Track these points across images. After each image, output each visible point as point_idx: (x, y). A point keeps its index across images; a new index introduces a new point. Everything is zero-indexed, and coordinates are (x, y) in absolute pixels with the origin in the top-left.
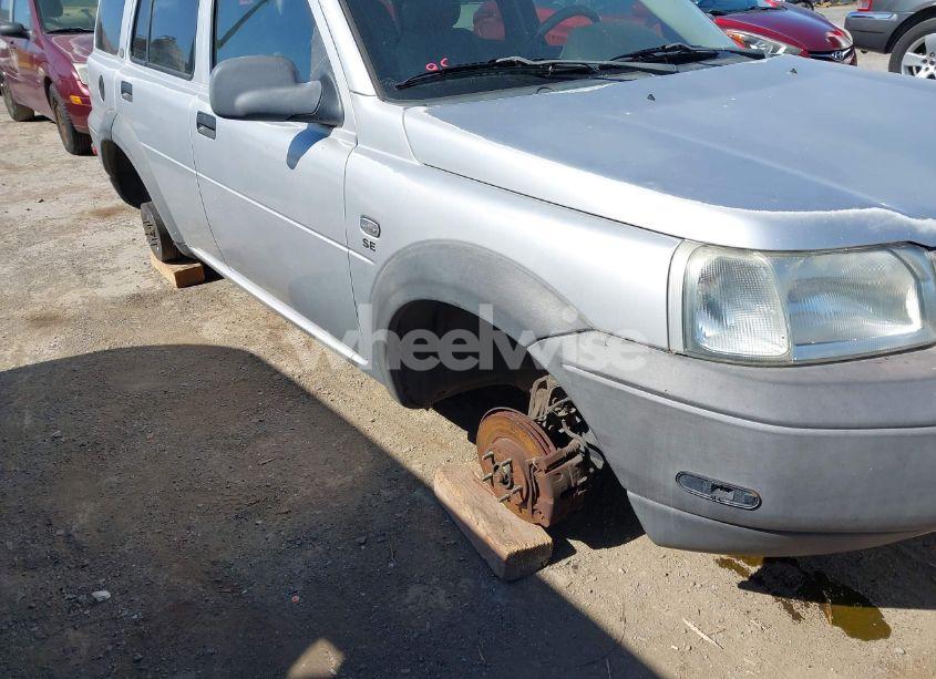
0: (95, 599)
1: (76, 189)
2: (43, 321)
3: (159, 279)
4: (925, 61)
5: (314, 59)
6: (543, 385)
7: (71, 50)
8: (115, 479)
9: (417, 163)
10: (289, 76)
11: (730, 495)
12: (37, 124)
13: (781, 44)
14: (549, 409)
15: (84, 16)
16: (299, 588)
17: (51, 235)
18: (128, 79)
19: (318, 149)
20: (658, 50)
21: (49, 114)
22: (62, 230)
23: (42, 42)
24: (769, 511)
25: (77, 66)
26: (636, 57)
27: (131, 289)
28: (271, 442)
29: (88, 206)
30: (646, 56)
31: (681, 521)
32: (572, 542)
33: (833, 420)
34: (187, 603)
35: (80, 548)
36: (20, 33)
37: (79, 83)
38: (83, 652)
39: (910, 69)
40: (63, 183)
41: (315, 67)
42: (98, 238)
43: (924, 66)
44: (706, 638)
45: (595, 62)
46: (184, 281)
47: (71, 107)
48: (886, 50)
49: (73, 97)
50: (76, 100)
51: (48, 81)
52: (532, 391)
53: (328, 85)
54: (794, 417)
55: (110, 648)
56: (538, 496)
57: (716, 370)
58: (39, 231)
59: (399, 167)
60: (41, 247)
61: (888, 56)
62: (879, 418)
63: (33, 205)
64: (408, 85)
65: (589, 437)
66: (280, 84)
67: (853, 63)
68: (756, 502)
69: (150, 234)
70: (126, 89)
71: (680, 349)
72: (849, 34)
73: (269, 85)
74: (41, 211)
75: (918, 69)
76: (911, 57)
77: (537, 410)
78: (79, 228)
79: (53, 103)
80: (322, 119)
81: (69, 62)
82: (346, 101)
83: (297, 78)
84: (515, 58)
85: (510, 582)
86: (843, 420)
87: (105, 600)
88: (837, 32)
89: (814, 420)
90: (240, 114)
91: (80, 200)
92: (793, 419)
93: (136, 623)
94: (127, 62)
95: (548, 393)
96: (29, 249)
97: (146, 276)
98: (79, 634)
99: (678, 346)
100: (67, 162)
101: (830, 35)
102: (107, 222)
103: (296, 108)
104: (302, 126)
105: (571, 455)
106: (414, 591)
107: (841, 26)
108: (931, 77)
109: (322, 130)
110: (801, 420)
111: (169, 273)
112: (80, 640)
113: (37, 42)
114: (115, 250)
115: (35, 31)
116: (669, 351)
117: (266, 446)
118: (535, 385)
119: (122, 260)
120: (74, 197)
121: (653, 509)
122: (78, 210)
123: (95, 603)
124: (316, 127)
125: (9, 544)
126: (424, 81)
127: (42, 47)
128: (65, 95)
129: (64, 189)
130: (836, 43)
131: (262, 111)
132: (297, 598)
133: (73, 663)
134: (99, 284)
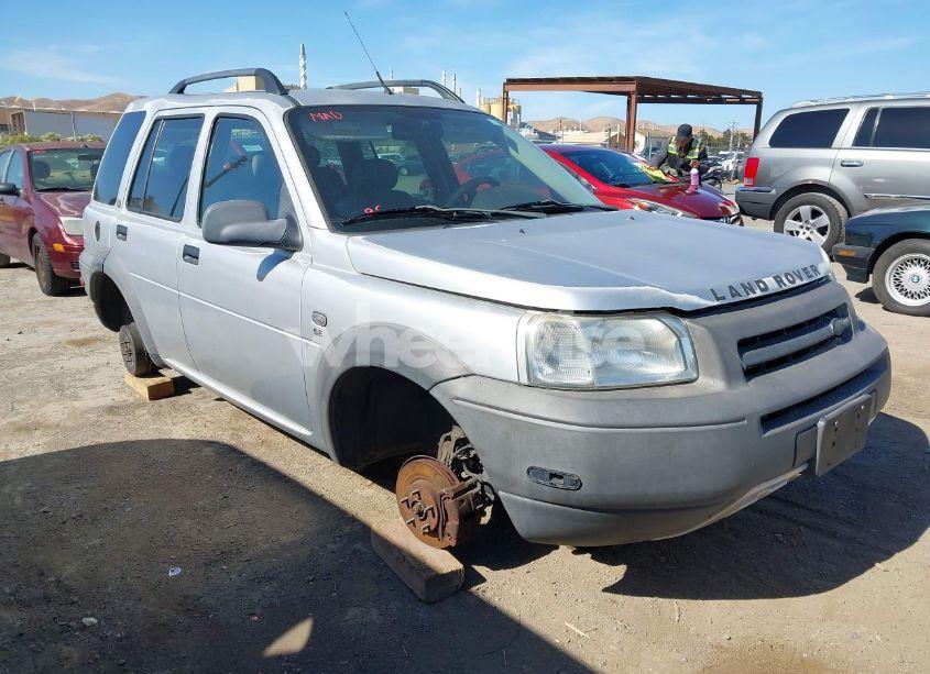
0: (85, 625)
1: (51, 323)
2: (27, 428)
3: (133, 392)
4: (802, 227)
5: (282, 203)
6: (448, 438)
7: (58, 204)
8: (98, 541)
9: (354, 273)
10: (264, 215)
11: (562, 481)
12: (12, 270)
13: (677, 211)
14: (453, 455)
15: (67, 177)
16: (258, 611)
17: (30, 360)
18: (124, 223)
19: (282, 267)
20: (535, 204)
21: (30, 261)
22: (40, 356)
23: (32, 199)
24: (588, 490)
25: (63, 219)
26: (518, 208)
27: (108, 401)
28: (235, 512)
29: (63, 336)
30: (526, 207)
31: (535, 508)
32: (477, 568)
33: (621, 422)
34: (163, 625)
35: (69, 590)
36: (12, 191)
37: (63, 234)
38: (75, 660)
39: (791, 233)
40: (40, 319)
41: (282, 209)
42: (76, 362)
43: (801, 231)
44: (582, 634)
45: (488, 211)
46: (157, 393)
47: (54, 255)
48: (771, 219)
49: (55, 245)
50: (59, 247)
51: (33, 231)
52: (440, 444)
53: (292, 222)
54: (595, 420)
55: (97, 656)
56: (447, 521)
57: (549, 394)
58: (18, 356)
59: (342, 276)
60: (22, 370)
61: (773, 222)
62: (651, 421)
63: (15, 336)
64: (351, 222)
65: (484, 477)
66: (255, 220)
67: (742, 224)
68: (578, 484)
69: (127, 353)
70: (122, 232)
71: (526, 382)
72: (736, 205)
73: (248, 220)
74: (22, 341)
75: (798, 233)
76: (790, 224)
77: (444, 456)
78: (58, 354)
79: (34, 250)
80: (287, 246)
81: (56, 215)
82: (305, 233)
83: (269, 217)
84: (429, 207)
85: (428, 603)
86: (627, 421)
87: (93, 625)
88: (728, 203)
89: (610, 422)
90: (225, 240)
91: (57, 332)
92: (594, 422)
93: (120, 640)
94: (124, 210)
95: (452, 444)
96: (11, 371)
97: (121, 390)
98: (69, 648)
99: (524, 380)
100: (44, 301)
101: (722, 205)
102: (83, 350)
103: (266, 238)
104: (270, 251)
105: (472, 486)
106: (352, 612)
107: (732, 199)
108: (809, 239)
109: (286, 254)
110: (600, 423)
111: (142, 386)
112: (72, 652)
113: (27, 199)
114: (91, 371)
115: (26, 190)
116: (519, 384)
117: (229, 516)
118: (442, 439)
119: (97, 379)
120: (52, 330)
121: (516, 502)
122: (55, 340)
123: (84, 628)
124: (281, 253)
125: (7, 590)
126: (363, 220)
127: (30, 202)
128: (48, 243)
129: (41, 323)
130: (725, 211)
131: (242, 238)
132: (256, 618)
133: (66, 667)
134: (76, 398)
